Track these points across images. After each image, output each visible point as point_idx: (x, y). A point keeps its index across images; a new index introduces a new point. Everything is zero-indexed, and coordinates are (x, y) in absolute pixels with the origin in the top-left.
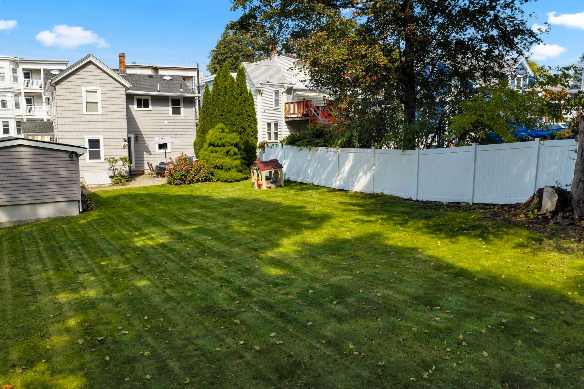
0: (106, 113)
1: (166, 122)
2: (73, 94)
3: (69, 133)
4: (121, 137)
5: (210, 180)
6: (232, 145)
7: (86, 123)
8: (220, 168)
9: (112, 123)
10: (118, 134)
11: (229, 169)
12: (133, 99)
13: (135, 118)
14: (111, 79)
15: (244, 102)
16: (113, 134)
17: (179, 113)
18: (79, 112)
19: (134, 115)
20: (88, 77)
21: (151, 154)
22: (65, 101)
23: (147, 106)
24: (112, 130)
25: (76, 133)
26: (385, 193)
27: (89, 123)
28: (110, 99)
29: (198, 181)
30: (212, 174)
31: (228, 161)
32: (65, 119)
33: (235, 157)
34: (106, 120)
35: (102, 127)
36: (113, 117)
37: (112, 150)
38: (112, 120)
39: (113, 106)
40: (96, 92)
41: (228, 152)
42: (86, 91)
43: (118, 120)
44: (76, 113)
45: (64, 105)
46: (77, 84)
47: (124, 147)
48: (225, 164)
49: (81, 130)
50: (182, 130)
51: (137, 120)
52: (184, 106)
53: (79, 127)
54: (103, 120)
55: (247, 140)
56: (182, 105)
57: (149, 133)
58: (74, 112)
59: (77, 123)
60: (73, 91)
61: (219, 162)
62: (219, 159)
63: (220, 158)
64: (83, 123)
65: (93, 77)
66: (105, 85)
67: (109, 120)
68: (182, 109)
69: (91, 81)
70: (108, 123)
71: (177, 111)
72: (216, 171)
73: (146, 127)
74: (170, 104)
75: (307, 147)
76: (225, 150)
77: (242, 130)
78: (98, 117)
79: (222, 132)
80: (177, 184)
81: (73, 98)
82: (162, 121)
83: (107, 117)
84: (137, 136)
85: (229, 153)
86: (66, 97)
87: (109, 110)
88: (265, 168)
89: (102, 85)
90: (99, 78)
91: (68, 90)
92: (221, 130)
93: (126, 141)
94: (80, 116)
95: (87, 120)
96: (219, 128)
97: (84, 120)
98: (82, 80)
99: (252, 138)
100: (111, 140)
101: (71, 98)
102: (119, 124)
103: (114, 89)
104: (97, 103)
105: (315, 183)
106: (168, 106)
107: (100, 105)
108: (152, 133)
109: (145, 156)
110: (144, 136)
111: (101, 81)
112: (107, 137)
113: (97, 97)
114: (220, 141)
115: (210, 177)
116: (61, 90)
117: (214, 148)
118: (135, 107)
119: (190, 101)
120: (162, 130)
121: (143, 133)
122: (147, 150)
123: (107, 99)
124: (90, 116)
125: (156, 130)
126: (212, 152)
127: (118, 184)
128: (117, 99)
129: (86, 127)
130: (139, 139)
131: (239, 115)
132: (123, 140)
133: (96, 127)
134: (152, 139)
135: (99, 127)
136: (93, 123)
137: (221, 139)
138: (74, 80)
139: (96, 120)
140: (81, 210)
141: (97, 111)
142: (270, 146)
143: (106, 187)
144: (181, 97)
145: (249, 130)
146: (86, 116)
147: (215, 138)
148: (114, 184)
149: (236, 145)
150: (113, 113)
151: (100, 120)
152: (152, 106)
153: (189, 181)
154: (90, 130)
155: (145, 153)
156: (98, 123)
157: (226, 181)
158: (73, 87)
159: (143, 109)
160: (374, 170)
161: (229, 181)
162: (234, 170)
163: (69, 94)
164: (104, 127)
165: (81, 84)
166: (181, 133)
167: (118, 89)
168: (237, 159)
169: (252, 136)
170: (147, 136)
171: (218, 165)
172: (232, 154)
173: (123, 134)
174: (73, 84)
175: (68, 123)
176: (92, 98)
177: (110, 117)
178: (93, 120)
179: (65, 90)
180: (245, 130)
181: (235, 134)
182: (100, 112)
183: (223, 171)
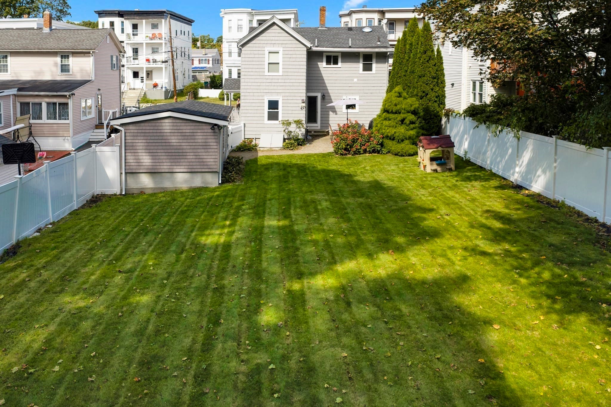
0: (286, 74)
1: (355, 80)
2: (257, 56)
3: (252, 94)
4: (299, 98)
5: (378, 152)
6: (408, 112)
7: (268, 84)
8: (392, 138)
9: (291, 84)
10: (296, 95)
11: (403, 141)
12: (322, 56)
13: (323, 75)
14: (293, 39)
15: (428, 61)
16: (292, 95)
17: (371, 70)
18: (261, 74)
19: (322, 72)
20: (271, 38)
21: (336, 114)
22: (249, 63)
23: (336, 63)
24: (291, 91)
25: (257, 94)
26: (566, 203)
27: (270, 84)
28: (291, 60)
29: (365, 151)
30: (382, 145)
31: (401, 130)
32: (248, 80)
33: (412, 126)
34: (286, 81)
35: (281, 88)
36: (293, 77)
37: (290, 112)
38: (291, 81)
39: (294, 67)
40: (278, 52)
41: (402, 121)
42: (269, 52)
43: (297, 81)
44: (258, 74)
45: (248, 66)
46: (261, 45)
47: (301, 108)
48: (397, 134)
49: (262, 91)
50: (373, 88)
51: (325, 78)
52: (377, 62)
53: (261, 87)
54: (283, 81)
55: (428, 107)
56: (374, 60)
57: (336, 91)
58: (256, 74)
59: (259, 84)
60: (256, 52)
61: (390, 131)
62: (391, 129)
63: (393, 127)
64: (264, 84)
65: (276, 38)
66: (287, 46)
67: (288, 81)
68: (374, 66)
69: (273, 42)
70: (287, 84)
71: (367, 68)
72: (387, 142)
73: (334, 85)
74: (361, 60)
75: (485, 124)
76: (400, 117)
77: (424, 94)
78: (278, 77)
79: (398, 97)
80: (342, 154)
81: (257, 59)
82: (350, 78)
83: (287, 77)
84: (324, 95)
85: (404, 122)
86: (250, 59)
87: (290, 70)
88: (429, 147)
89: (284, 45)
90: (281, 38)
91: (252, 52)
92: (398, 95)
93: (304, 102)
94: (262, 77)
95: (268, 81)
96: (396, 92)
97: (265, 81)
98: (266, 42)
99: (436, 104)
100: (290, 101)
101: (254, 59)
102: (298, 84)
103: (296, 49)
104: (278, 63)
105: (494, 171)
106: (359, 62)
107: (281, 65)
108: (340, 91)
109: (331, 116)
110: (331, 95)
111: (284, 42)
112: (286, 98)
113: (278, 58)
114: (395, 107)
115: (379, 149)
116: (246, 52)
117: (388, 115)
118: (324, 64)
119: (382, 57)
120: (351, 88)
121: (330, 91)
122: (333, 110)
123: (288, 59)
124: (271, 77)
125: (344, 88)
126: (385, 119)
127: (288, 148)
128: (298, 60)
129: (267, 88)
130: (326, 98)
131: (420, 77)
132: (301, 101)
133: (275, 88)
134: (339, 98)
135: (279, 88)
136: (273, 84)
137: (396, 105)
138: (259, 42)
139: (276, 81)
140: (220, 182)
141: (278, 72)
142: (454, 114)
143: (277, 150)
144: (373, 52)
145: (432, 95)
146: (267, 77)
147: (390, 104)
148: (285, 148)
149: (414, 113)
150: (293, 74)
151: (280, 81)
152: (342, 62)
153: (354, 152)
154: (270, 91)
155: (331, 113)
156: (278, 84)
157: (396, 155)
158: (257, 49)
159: (332, 66)
160: (555, 167)
161: (399, 154)
162: (407, 142)
163: (252, 56)
164: (283, 88)
165: (264, 45)
166: (371, 91)
167: (299, 49)
168: (414, 128)
169: (436, 101)
170: (335, 95)
171: (389, 135)
172: (408, 122)
173: (302, 95)
174: (257, 45)
175: (250, 84)
176: (274, 58)
177: (290, 77)
178: (274, 81)
179: (249, 52)
180: (427, 94)
181: (414, 99)
182: (280, 73)
183: (394, 142)
